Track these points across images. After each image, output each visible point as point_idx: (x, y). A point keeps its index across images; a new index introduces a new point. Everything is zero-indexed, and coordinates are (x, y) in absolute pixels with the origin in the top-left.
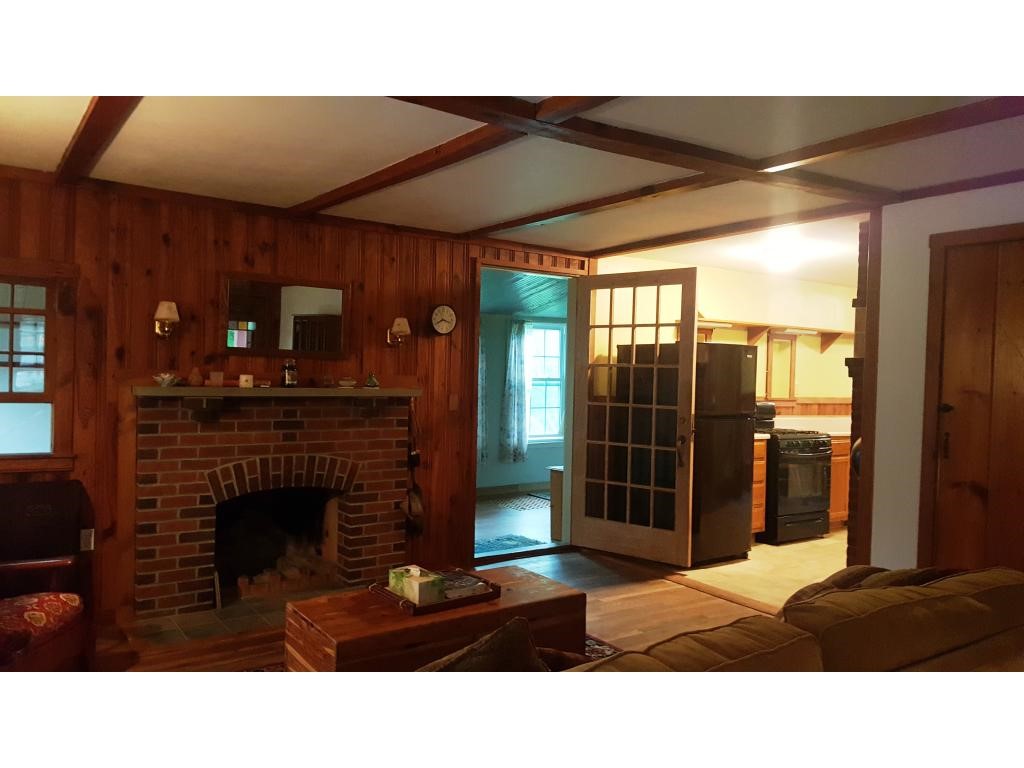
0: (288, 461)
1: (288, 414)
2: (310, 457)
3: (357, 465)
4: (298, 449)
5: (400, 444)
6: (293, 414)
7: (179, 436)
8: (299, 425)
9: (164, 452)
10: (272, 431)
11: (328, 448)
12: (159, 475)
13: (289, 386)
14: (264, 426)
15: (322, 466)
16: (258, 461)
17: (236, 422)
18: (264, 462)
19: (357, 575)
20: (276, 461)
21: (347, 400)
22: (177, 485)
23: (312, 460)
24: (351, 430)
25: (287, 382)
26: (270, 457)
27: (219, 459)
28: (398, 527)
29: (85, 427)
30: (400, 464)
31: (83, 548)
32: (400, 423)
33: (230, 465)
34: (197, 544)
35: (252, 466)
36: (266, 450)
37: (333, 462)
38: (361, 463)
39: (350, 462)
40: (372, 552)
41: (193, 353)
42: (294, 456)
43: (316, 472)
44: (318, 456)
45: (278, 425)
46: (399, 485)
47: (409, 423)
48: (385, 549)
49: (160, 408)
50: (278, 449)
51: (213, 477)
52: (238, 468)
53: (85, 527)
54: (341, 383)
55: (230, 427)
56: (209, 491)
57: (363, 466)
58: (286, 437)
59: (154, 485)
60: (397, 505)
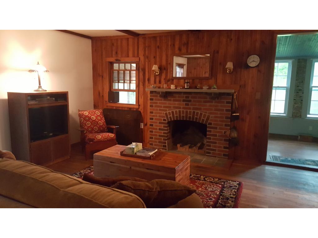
0: (187, 112)
1: (187, 97)
2: (193, 112)
3: (210, 116)
4: (190, 109)
5: (227, 110)
6: (188, 97)
7: (158, 102)
8: (190, 101)
9: (155, 106)
10: (182, 102)
11: (200, 109)
12: (154, 111)
13: (186, 88)
14: (180, 101)
15: (197, 115)
16: (178, 111)
17: (172, 99)
18: (180, 111)
19: (209, 153)
20: (183, 111)
21: (206, 93)
22: (158, 115)
23: (194, 112)
24: (208, 104)
25: (186, 87)
26: (181, 110)
27: (167, 109)
28: (225, 140)
29: (141, 98)
30: (227, 118)
31: (141, 127)
32: (228, 103)
33: (171, 111)
34: (163, 132)
35: (176, 112)
36: (180, 108)
37: (201, 114)
38: (211, 116)
39: (207, 115)
40: (215, 147)
41: (164, 79)
42: (188, 111)
43: (195, 117)
44: (196, 111)
45: (184, 101)
46: (226, 125)
47: (232, 103)
48: (220, 147)
49: (154, 94)
50: (183, 108)
51: (166, 114)
52: (173, 112)
53: (141, 123)
54: (203, 87)
55: (170, 100)
56: (165, 117)
57: (212, 116)
58: (186, 104)
59: (153, 114)
60: (225, 132)
